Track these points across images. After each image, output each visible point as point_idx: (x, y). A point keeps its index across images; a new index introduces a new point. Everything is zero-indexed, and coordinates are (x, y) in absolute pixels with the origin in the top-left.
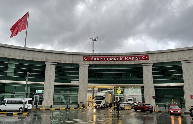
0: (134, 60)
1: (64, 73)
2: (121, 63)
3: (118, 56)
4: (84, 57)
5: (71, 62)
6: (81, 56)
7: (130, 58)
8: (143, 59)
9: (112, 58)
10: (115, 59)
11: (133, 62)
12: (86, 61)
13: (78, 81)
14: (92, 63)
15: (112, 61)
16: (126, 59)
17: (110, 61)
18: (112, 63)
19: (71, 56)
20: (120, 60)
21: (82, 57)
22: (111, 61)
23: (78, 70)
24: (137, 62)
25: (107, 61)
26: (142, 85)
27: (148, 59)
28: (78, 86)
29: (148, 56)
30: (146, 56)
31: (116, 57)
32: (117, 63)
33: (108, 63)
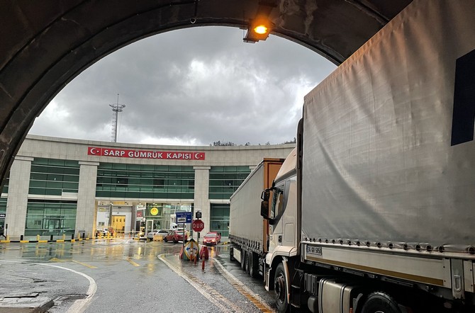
0: (181, 158)
1: (47, 177)
2: (159, 162)
3: (155, 151)
4: (89, 149)
5: (62, 158)
6: (83, 146)
7: (175, 156)
8: (195, 159)
9: (143, 152)
10: (149, 155)
11: (179, 163)
12: (95, 156)
13: (77, 191)
14: (104, 159)
15: (144, 157)
16: (168, 156)
17: (139, 157)
18: (144, 162)
19: (64, 144)
20: (157, 158)
21: (85, 149)
22: (142, 157)
23: (77, 171)
24: (185, 163)
25: (134, 157)
26: (191, 200)
27: (203, 158)
28: (76, 202)
29: (203, 154)
30: (201, 154)
31: (152, 152)
32: (152, 162)
33: (137, 161)
